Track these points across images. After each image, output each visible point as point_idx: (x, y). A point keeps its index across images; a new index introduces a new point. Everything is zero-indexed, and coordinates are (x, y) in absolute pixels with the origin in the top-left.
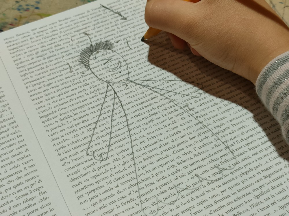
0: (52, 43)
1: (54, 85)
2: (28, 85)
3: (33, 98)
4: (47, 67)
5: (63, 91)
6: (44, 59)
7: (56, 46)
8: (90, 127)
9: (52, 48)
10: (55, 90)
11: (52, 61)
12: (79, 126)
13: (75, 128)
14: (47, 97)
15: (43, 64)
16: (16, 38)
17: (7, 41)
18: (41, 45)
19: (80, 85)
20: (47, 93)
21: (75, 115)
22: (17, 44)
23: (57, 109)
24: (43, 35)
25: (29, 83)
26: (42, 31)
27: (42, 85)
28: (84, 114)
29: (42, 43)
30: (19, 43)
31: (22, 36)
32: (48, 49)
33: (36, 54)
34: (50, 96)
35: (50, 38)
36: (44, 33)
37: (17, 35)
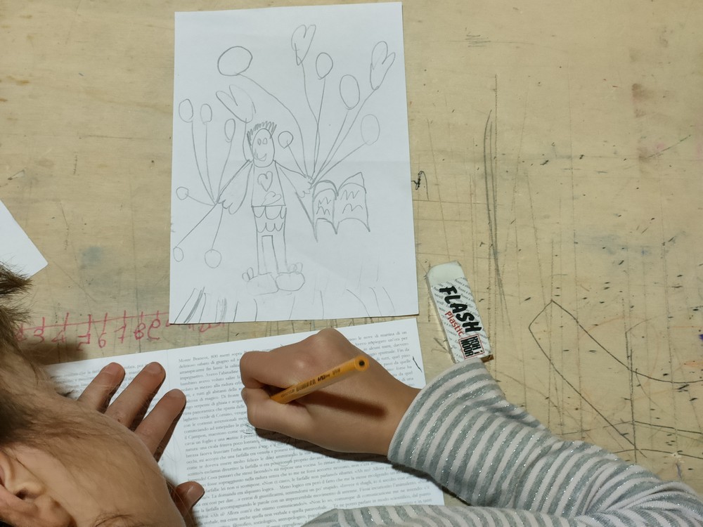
0: (227, 384)
1: (213, 444)
2: (188, 434)
3: (189, 453)
4: (213, 416)
5: (220, 455)
6: (214, 404)
7: (230, 390)
8: (231, 510)
9: (225, 391)
10: (212, 450)
11: (221, 410)
12: (222, 505)
13: (217, 505)
14: (202, 458)
15: (210, 411)
16: (192, 362)
17: (182, 364)
18: (214, 383)
19: (239, 453)
20: (204, 451)
21: (222, 489)
22: (190, 372)
23: (207, 475)
24: (221, 368)
25: (189, 432)
26: (222, 362)
27: (201, 439)
28: (231, 491)
29: (217, 380)
30: (194, 371)
31: (199, 362)
32: (221, 391)
33: (207, 393)
34: (205, 457)
35: (228, 376)
36: (223, 365)
37: (195, 359)
